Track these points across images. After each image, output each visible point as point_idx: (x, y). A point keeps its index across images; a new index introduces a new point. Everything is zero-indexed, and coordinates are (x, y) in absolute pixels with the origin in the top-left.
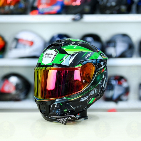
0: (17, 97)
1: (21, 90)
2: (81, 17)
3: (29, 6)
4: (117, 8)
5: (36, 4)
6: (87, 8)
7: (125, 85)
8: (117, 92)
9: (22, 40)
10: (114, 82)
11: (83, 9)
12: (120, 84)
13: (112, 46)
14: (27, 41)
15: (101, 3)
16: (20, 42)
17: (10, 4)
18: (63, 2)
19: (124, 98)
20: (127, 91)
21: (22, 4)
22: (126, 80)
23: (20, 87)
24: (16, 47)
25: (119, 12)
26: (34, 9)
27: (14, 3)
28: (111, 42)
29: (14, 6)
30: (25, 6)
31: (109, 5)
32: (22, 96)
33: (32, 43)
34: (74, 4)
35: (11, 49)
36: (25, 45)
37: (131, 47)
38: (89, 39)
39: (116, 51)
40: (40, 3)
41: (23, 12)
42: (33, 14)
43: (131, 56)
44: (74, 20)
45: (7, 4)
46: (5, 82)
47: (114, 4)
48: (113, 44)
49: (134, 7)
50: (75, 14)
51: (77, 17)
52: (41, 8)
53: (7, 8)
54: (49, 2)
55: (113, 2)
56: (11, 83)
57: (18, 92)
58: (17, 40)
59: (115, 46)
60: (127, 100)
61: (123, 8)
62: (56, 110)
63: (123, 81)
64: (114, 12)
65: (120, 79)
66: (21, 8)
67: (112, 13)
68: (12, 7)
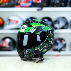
0: (9, 49)
1: (11, 46)
2: (42, 9)
3: (16, 3)
4: (60, 4)
5: (19, 2)
6: (45, 4)
7: (64, 43)
8: (59, 46)
9: (12, 20)
10: (58, 42)
11: (43, 5)
12: (61, 42)
13: (57, 23)
14: (14, 21)
15: (52, 2)
16: (11, 21)
17: (6, 2)
18: (32, 1)
19: (63, 49)
20: (65, 46)
21: (12, 2)
22: (64, 40)
23: (11, 44)
24: (9, 24)
25: (61, 6)
26: (18, 5)
27: (8, 1)
28: (57, 21)
29: (8, 3)
30: (14, 3)
31: (56, 2)
32: (12, 49)
33: (17, 22)
34: (38, 2)
35: (6, 25)
36: (13, 23)
37: (67, 24)
38: (46, 20)
39: (59, 26)
40: (21, 2)
41: (13, 6)
42: (17, 7)
43: (67, 28)
44: (38, 10)
45: (4, 2)
46: (4, 41)
47: (58, 2)
48: (58, 22)
49: (68, 4)
50: (39, 7)
51: (40, 8)
52: (21, 4)
53: (4, 4)
54: (26, 1)
55: (58, 1)
56: (7, 42)
57: (10, 47)
58: (9, 20)
59: (59, 23)
60: (65, 50)
61: (63, 4)
62: (27, 55)
63: (63, 41)
64: (58, 6)
65: (61, 40)
66: (11, 4)
67: (57, 7)
68: (7, 4)
